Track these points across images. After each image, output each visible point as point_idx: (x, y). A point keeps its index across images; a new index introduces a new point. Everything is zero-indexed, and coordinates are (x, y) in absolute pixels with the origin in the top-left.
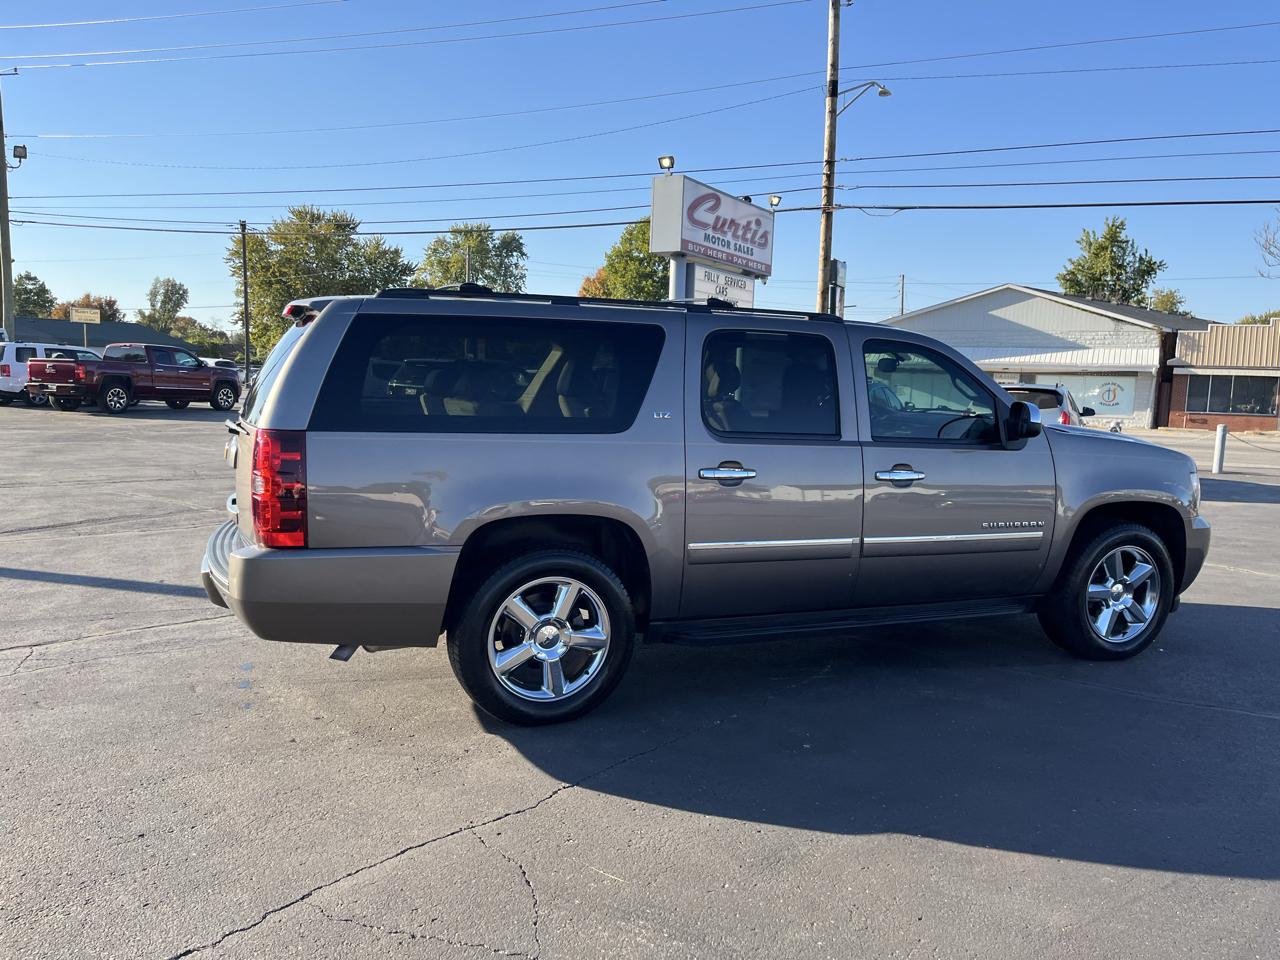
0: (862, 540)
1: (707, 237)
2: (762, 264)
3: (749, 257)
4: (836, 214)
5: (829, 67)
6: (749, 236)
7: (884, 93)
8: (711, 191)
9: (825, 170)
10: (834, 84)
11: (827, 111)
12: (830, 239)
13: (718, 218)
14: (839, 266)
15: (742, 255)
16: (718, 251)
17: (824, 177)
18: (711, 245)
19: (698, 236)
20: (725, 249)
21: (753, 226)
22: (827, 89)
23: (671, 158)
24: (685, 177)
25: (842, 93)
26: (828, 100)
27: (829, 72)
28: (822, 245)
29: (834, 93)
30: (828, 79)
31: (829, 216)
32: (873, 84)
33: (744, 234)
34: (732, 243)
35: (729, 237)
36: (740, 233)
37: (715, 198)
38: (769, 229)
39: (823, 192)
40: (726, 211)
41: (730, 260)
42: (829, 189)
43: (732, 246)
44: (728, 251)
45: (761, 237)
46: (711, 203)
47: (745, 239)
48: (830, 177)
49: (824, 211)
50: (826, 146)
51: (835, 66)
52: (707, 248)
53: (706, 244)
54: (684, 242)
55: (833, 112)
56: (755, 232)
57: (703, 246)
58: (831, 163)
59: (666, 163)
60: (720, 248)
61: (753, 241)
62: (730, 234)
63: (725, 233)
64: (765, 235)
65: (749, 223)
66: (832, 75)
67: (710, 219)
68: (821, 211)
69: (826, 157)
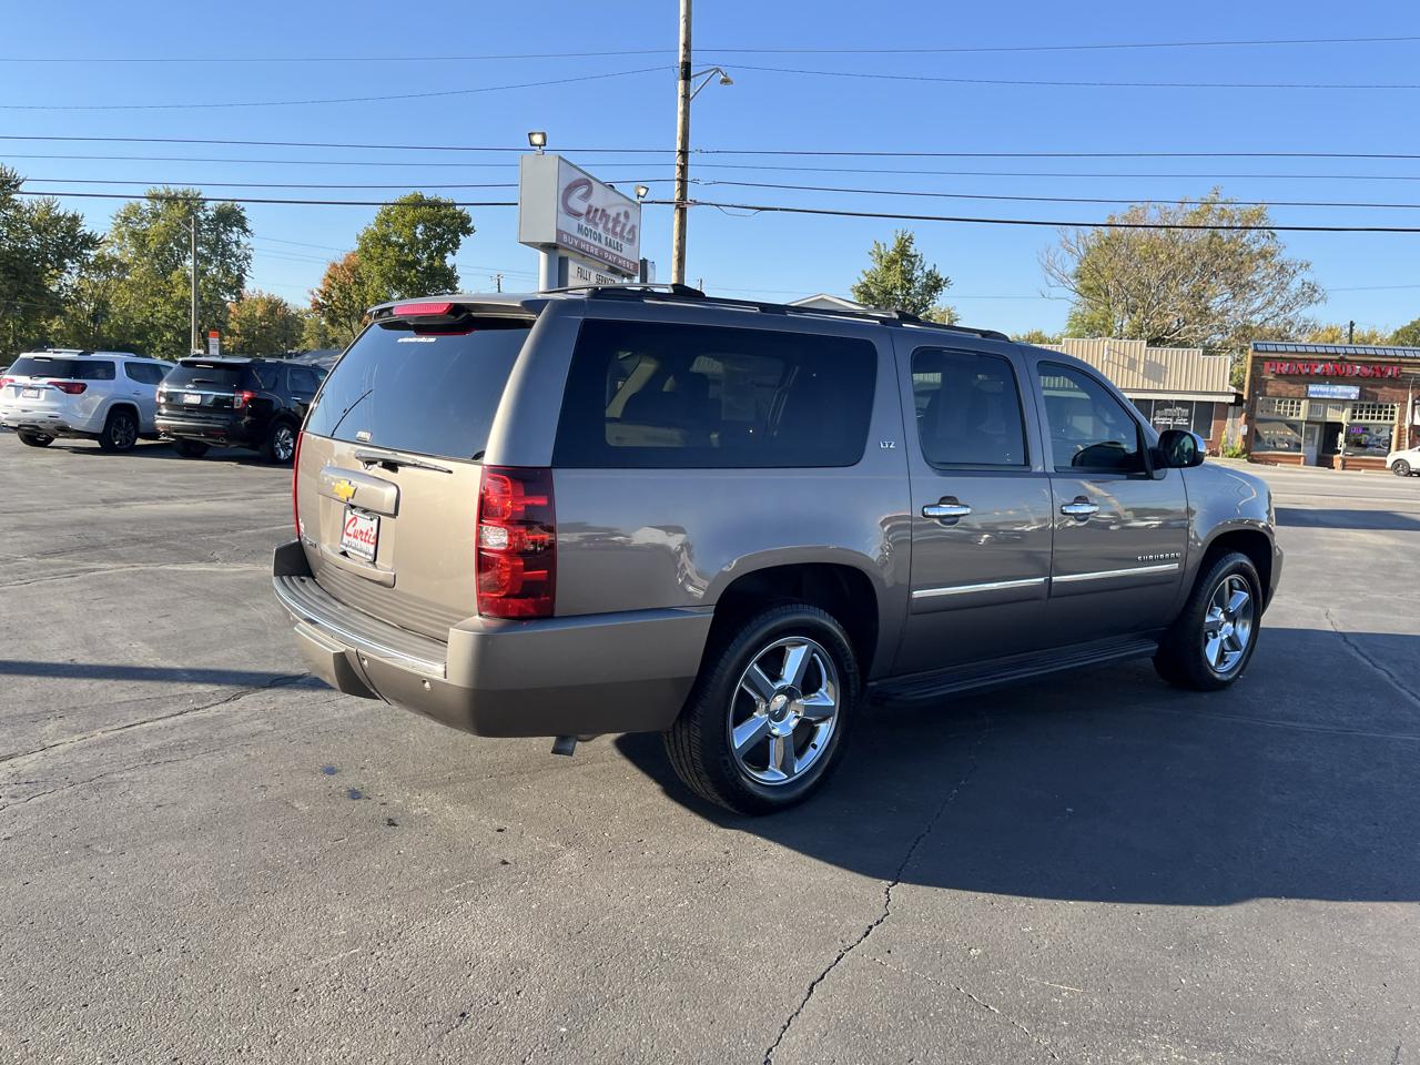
0: (1051, 579)
1: (580, 228)
2: (631, 262)
3: (618, 253)
4: (690, 210)
5: (681, 47)
6: (618, 229)
7: (725, 81)
8: (586, 177)
9: (679, 160)
10: (687, 66)
11: (680, 95)
12: (685, 237)
13: (590, 207)
14: (649, 266)
15: (613, 251)
16: (590, 244)
17: (677, 169)
18: (584, 237)
19: (571, 225)
20: (596, 243)
21: (622, 219)
22: (679, 71)
23: (544, 135)
24: (560, 157)
25: (694, 76)
26: (681, 84)
27: (681, 53)
28: (675, 243)
29: (687, 76)
30: (681, 60)
31: (683, 212)
32: (718, 70)
33: (614, 227)
34: (604, 235)
35: (600, 230)
36: (610, 225)
37: (587, 182)
38: (637, 224)
39: (677, 185)
40: (599, 199)
41: (601, 257)
42: (683, 182)
43: (603, 240)
44: (599, 245)
45: (629, 232)
46: (583, 190)
47: (615, 234)
48: (683, 169)
49: (677, 207)
50: (679, 134)
51: (687, 46)
52: (581, 241)
53: (580, 236)
54: (559, 233)
55: (686, 97)
56: (624, 225)
57: (577, 238)
58: (684, 153)
59: (537, 139)
60: (592, 241)
61: (622, 237)
62: (601, 226)
63: (596, 225)
64: (632, 229)
65: (618, 215)
66: (684, 56)
67: (582, 207)
68: (674, 206)
69: (679, 146)
